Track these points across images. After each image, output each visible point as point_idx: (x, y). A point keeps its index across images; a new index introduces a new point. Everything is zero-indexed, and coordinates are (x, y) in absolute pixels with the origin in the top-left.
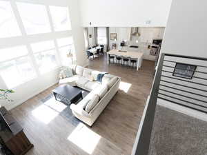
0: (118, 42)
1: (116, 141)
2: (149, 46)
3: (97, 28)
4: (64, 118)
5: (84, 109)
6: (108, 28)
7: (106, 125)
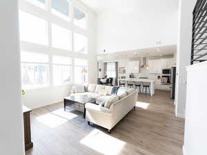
0: (127, 75)
1: (148, 148)
2: (159, 77)
3: (106, 63)
4: (75, 125)
5: (103, 106)
6: (117, 63)
7: (129, 132)
